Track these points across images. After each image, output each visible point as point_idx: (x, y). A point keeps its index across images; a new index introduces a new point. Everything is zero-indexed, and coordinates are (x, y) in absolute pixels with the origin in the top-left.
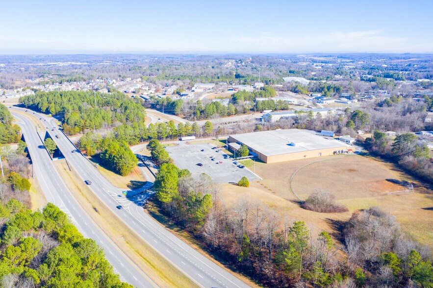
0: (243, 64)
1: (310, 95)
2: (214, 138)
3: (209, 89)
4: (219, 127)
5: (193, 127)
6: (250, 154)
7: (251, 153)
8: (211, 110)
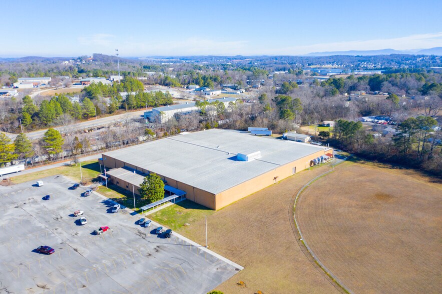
0: (84, 62)
1: (185, 88)
2: (68, 162)
3: (44, 84)
4: (76, 139)
5: (18, 144)
6: (168, 194)
7: (170, 189)
8: (53, 111)
